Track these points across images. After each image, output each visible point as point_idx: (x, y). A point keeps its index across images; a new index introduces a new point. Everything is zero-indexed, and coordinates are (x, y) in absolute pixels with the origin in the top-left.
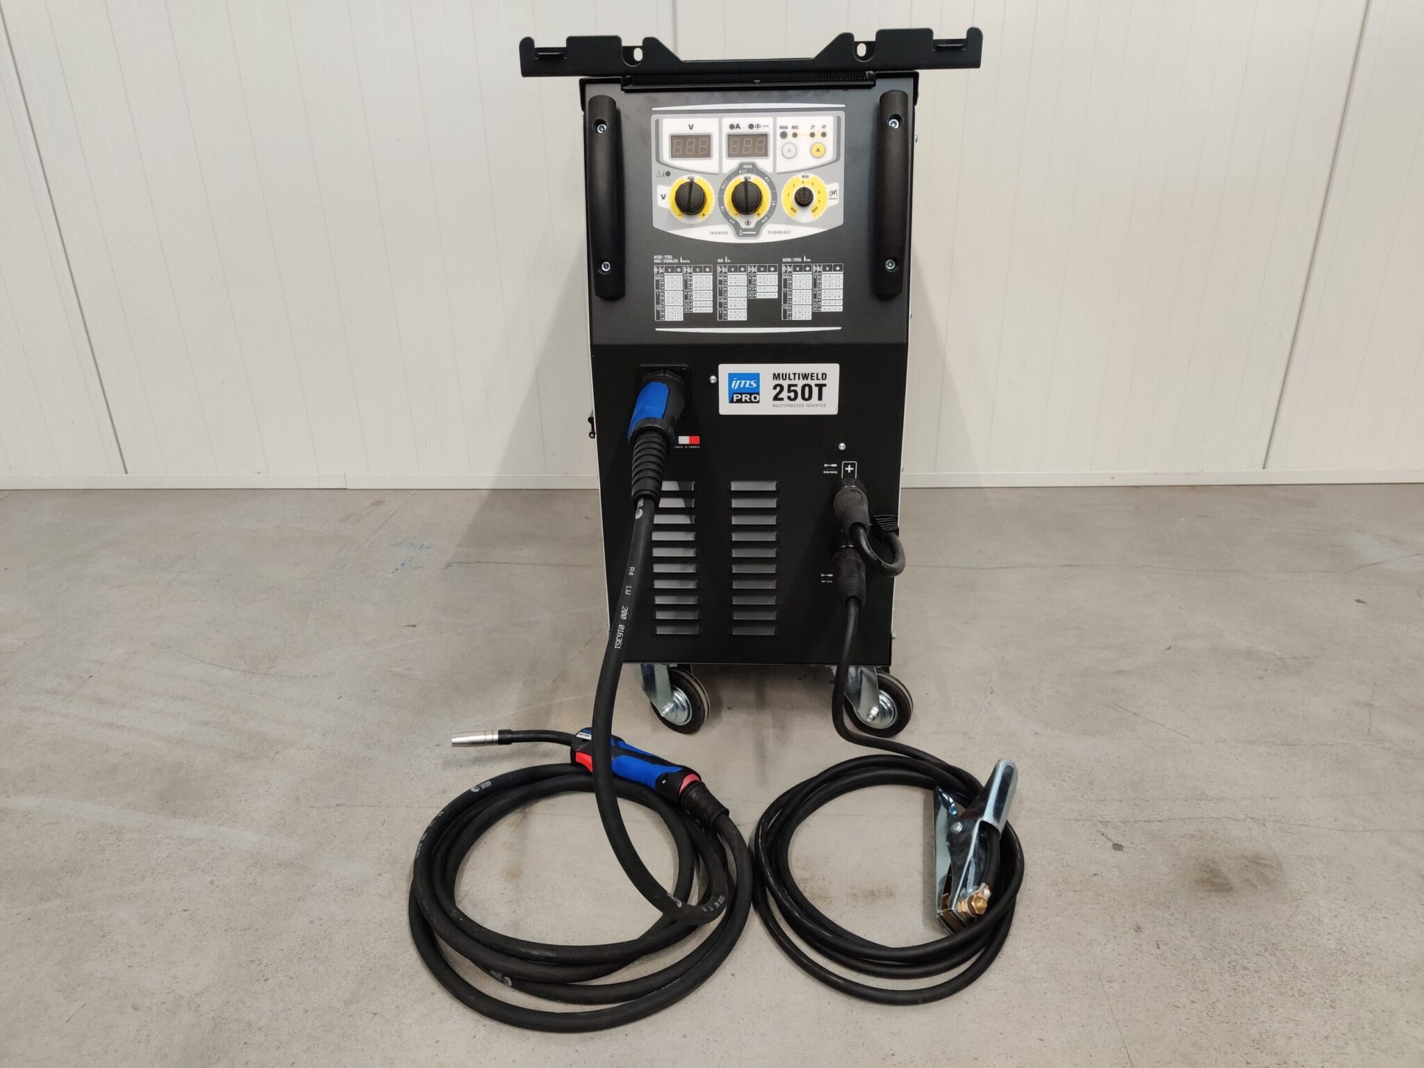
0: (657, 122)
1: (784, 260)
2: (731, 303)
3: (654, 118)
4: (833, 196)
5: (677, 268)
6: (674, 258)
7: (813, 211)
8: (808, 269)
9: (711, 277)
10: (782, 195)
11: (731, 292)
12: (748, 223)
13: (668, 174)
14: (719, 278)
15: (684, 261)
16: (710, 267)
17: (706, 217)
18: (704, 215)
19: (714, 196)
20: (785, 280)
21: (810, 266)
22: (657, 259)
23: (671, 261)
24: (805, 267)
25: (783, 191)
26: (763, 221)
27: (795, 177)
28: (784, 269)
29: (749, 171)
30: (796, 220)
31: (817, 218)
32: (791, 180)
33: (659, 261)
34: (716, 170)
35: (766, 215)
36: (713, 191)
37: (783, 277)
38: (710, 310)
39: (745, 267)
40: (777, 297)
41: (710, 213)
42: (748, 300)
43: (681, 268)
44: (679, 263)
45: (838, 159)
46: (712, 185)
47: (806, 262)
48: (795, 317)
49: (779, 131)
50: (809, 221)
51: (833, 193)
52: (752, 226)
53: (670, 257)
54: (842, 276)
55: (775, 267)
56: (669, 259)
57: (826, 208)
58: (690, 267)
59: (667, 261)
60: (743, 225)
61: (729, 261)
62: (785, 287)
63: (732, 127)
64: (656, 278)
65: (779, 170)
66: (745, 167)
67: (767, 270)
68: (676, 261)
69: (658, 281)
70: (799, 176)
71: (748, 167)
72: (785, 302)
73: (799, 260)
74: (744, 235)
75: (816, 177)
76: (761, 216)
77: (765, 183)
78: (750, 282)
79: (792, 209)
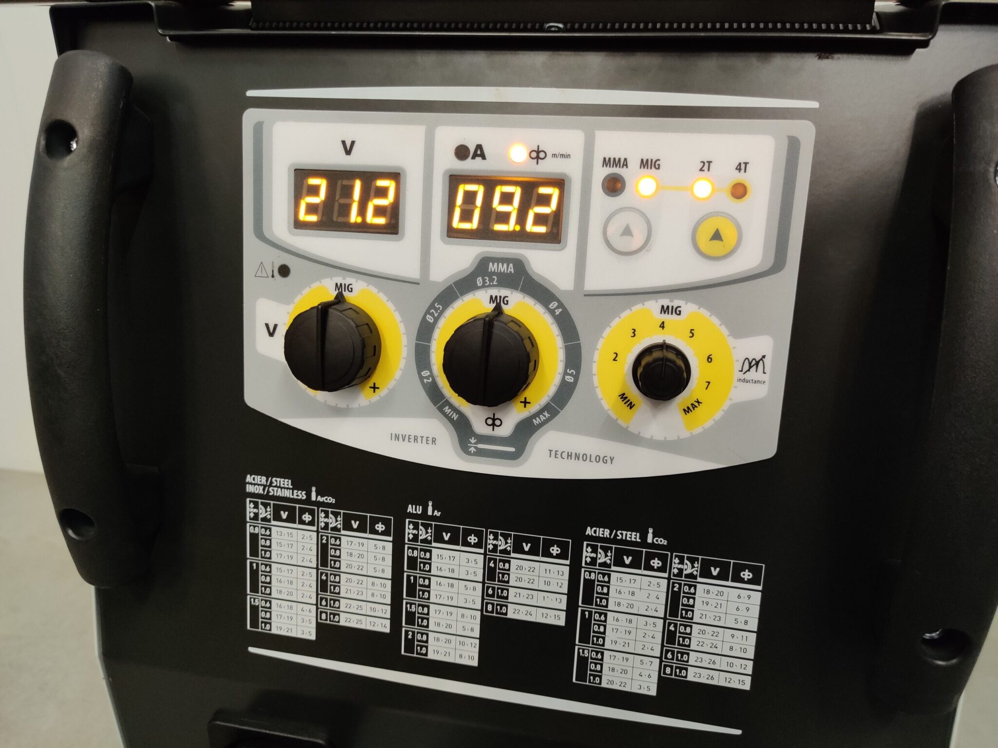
0: (258, 128)
1: (589, 531)
2: (437, 618)
3: (250, 117)
4: (753, 374)
5: (302, 511)
6: (296, 487)
7: (687, 411)
8: (656, 563)
9: (389, 547)
10: (597, 356)
11: (438, 590)
12: (494, 422)
13: (284, 271)
14: (407, 553)
15: (320, 499)
16: (386, 522)
17: (382, 392)
18: (374, 388)
19: (404, 340)
20: (589, 584)
21: (663, 558)
22: (255, 483)
23: (287, 494)
24: (650, 556)
25: (601, 344)
26: (536, 422)
27: (637, 308)
28: (587, 554)
29: (506, 281)
30: (631, 429)
31: (697, 430)
32: (626, 314)
33: (259, 490)
34: (412, 271)
35: (547, 408)
36: (402, 328)
37: (584, 575)
38: (384, 626)
39: (479, 534)
40: (562, 622)
41: (391, 384)
42: (483, 617)
43: (312, 512)
44: (308, 501)
45: (778, 265)
46: (399, 308)
47: (653, 546)
48: (612, 682)
49: (600, 173)
50: (672, 437)
51: (754, 364)
52: (506, 429)
53: (287, 483)
54: (757, 597)
55: (563, 546)
56: (283, 487)
57: (726, 405)
58: (336, 515)
59: (280, 493)
60: (480, 426)
61: (437, 513)
62: (588, 600)
63: (462, 152)
64: (249, 530)
65: (592, 284)
66: (492, 267)
67: (540, 550)
68: (301, 495)
69: (255, 537)
70: (653, 306)
71: (502, 268)
72: (585, 639)
73: (633, 536)
74: (480, 453)
75: (704, 312)
76: (533, 408)
77: (548, 319)
78: (490, 574)
79: (623, 397)
